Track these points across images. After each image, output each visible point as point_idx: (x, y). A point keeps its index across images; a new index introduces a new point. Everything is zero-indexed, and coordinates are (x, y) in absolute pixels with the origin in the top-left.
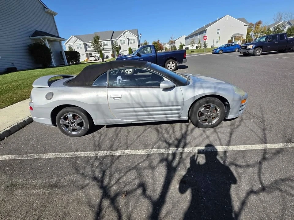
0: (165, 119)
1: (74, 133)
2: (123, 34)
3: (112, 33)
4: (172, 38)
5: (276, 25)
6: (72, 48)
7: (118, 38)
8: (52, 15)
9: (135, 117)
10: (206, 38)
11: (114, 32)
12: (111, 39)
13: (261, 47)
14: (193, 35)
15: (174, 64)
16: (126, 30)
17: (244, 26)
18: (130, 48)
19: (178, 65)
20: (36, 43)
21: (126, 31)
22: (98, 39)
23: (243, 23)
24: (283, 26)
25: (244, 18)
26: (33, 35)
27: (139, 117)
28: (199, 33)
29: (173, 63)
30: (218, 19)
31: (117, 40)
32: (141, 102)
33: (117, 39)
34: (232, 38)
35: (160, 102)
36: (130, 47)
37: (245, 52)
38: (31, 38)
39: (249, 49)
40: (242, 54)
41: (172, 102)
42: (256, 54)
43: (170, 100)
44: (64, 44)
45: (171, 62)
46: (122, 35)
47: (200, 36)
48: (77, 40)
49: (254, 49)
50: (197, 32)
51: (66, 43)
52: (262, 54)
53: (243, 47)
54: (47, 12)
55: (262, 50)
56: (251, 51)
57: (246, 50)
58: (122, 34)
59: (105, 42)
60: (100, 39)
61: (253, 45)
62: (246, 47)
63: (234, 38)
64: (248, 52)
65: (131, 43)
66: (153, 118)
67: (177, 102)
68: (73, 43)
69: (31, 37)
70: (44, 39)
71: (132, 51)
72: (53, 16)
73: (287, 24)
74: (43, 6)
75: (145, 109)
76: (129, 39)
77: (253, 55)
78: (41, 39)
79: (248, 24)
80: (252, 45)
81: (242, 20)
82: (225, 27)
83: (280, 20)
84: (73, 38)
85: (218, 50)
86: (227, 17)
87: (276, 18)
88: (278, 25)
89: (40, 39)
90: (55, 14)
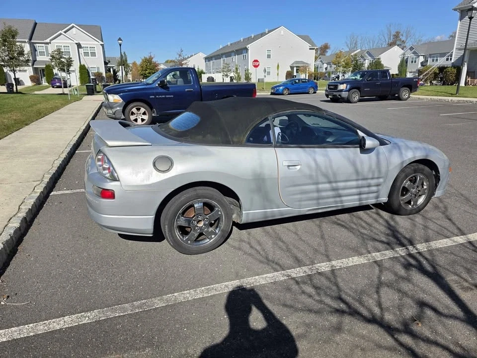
2: (65, 32)
3: (32, 25)
4: (180, 55)
5: (352, 54)
7: (51, 40)
10: (257, 64)
11: (36, 24)
12: (31, 39)
13: (358, 88)
14: (222, 54)
16: (73, 24)
17: (310, 49)
18: (84, 65)
21: (73, 27)
22: (13, 37)
23: (308, 45)
24: (362, 57)
25: (308, 37)
27: (320, 201)
28: (233, 51)
30: (267, 31)
31: (47, 43)
33: (48, 41)
34: (292, 68)
36: (82, 64)
37: (336, 95)
39: (341, 91)
40: (329, 99)
41: (373, 172)
42: (351, 100)
46: (61, 34)
47: (236, 58)
49: (349, 91)
50: (230, 50)
52: (360, 101)
53: (332, 87)
55: (359, 93)
56: (345, 95)
57: (336, 92)
58: (60, 32)
61: (347, 85)
62: (336, 87)
63: (295, 69)
64: (340, 95)
65: (86, 54)
71: (88, 73)
73: (366, 54)
75: (334, 185)
76: (79, 46)
77: (348, 101)
79: (316, 48)
80: (345, 85)
81: (306, 38)
82: (280, 47)
83: (355, 48)
85: (281, 88)
86: (282, 30)
87: (349, 42)
88: (356, 55)
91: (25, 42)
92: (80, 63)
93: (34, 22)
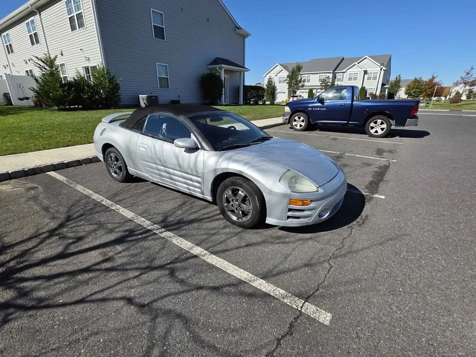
0: (187, 191)
1: (113, 174)
2: (358, 63)
3: (341, 60)
6: (271, 81)
7: (347, 70)
8: (244, 36)
9: (159, 177)
11: (344, 59)
12: (335, 70)
15: (384, 126)
16: (367, 56)
18: (364, 87)
19: (393, 127)
20: (210, 73)
21: (366, 58)
22: (299, 71)
26: (211, 64)
27: (163, 178)
29: (382, 123)
31: (344, 73)
32: (162, 159)
33: (344, 71)
35: (179, 165)
36: (364, 86)
38: (208, 67)
41: (192, 170)
43: (189, 165)
44: (264, 75)
45: (379, 121)
46: (355, 65)
48: (282, 70)
51: (267, 74)
54: (238, 34)
58: (355, 63)
59: (323, 74)
60: (301, 71)
65: (369, 78)
66: (176, 185)
67: (197, 171)
68: (275, 75)
69: (209, 65)
70: (220, 68)
71: (366, 92)
72: (244, 39)
74: (235, 26)
75: (167, 169)
76: (366, 72)
78: (218, 68)
84: (278, 67)
89: (215, 68)
90: (247, 35)
91: (330, 73)
92: (362, 85)
93: (342, 58)
